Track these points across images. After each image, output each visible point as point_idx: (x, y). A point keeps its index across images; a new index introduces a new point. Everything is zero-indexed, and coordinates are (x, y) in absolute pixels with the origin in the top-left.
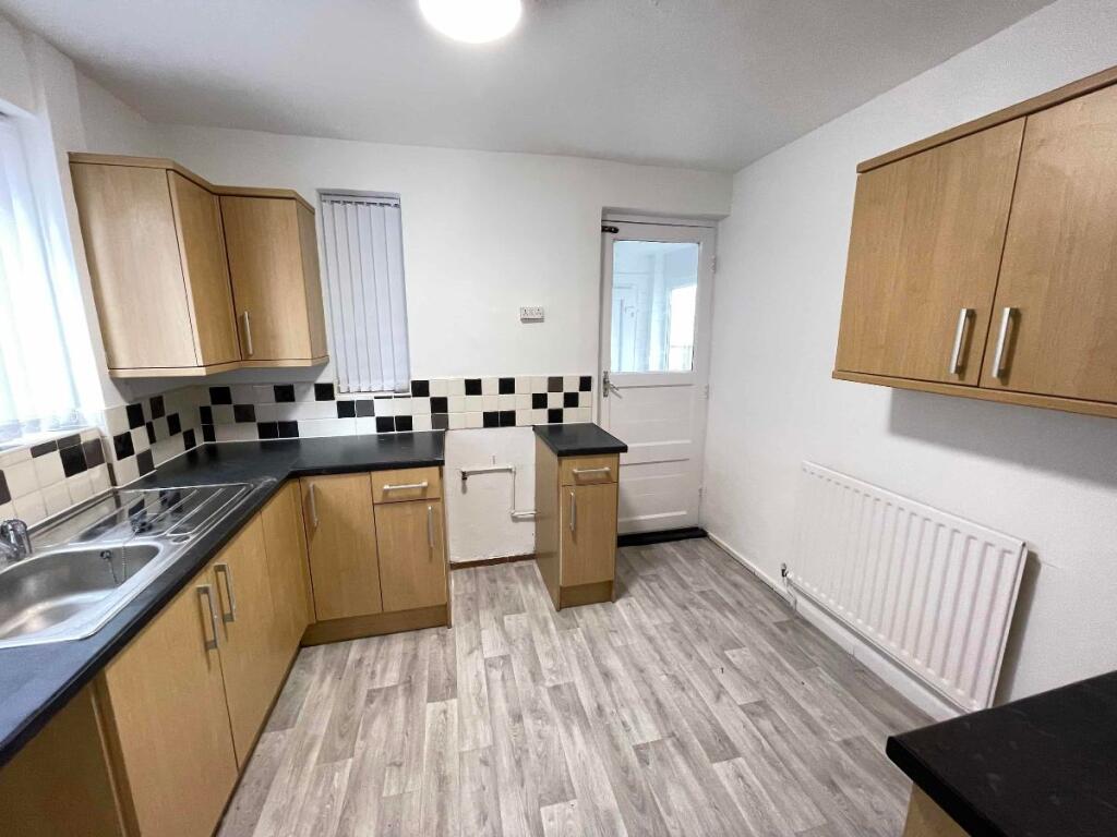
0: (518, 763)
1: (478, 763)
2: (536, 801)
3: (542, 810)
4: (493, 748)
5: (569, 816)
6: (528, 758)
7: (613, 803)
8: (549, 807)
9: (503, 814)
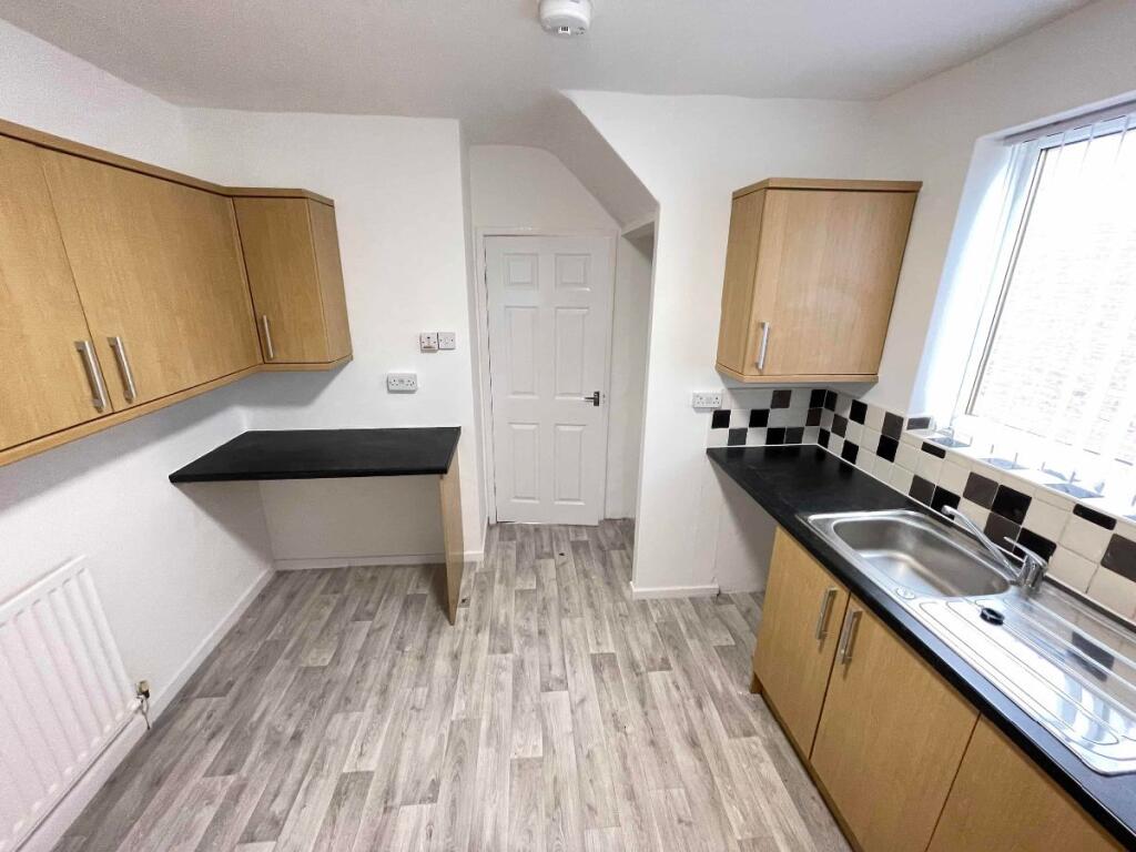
0: (558, 803)
1: (599, 810)
2: (545, 763)
3: (541, 754)
4: (584, 827)
5: (520, 746)
6: (547, 806)
7: (482, 751)
8: (535, 755)
9: (574, 756)
